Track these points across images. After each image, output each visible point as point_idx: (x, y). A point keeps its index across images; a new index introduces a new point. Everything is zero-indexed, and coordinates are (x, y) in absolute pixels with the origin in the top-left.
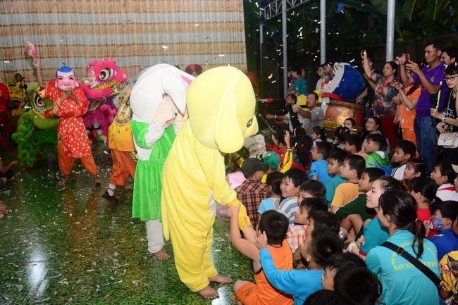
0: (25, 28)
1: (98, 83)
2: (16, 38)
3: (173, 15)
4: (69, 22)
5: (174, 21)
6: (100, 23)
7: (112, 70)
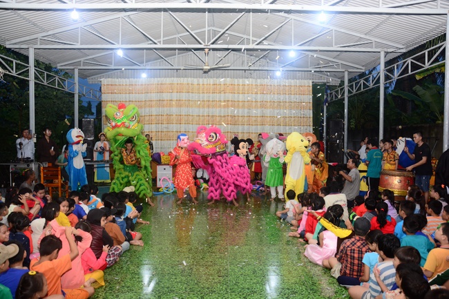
0: (154, 103)
1: (207, 143)
2: (147, 109)
3: (259, 96)
4: (184, 99)
5: (259, 100)
6: (205, 100)
7: (218, 135)
